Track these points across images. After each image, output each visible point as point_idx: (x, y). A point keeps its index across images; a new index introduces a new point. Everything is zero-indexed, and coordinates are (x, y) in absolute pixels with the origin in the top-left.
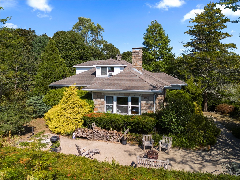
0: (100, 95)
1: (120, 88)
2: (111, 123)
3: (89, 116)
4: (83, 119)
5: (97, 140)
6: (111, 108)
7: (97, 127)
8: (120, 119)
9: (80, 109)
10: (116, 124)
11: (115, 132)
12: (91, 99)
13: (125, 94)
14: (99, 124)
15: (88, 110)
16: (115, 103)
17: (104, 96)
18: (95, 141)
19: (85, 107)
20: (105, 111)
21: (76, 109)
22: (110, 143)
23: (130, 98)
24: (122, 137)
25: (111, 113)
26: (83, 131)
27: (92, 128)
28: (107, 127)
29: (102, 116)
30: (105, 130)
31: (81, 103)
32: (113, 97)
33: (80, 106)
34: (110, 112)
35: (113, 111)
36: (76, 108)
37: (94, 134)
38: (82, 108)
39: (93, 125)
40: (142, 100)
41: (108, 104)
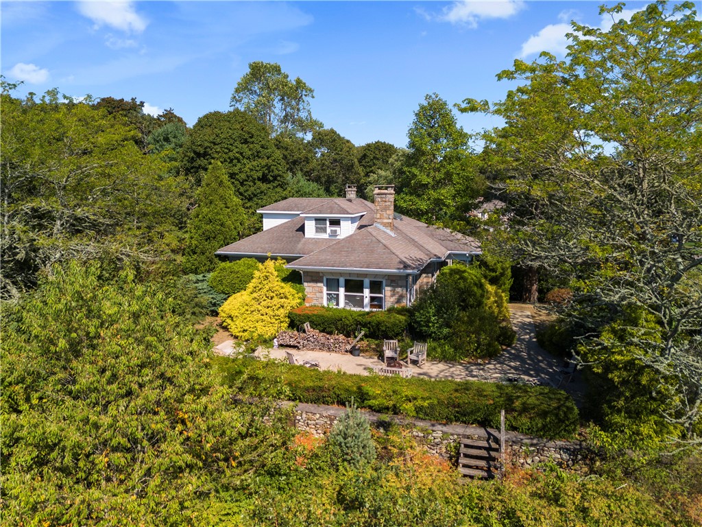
0: (315, 277)
1: (351, 266)
2: (335, 324)
3: (298, 313)
4: (289, 317)
5: (313, 350)
6: (334, 298)
7: (312, 330)
8: (350, 318)
9: (283, 300)
10: (344, 325)
11: (341, 337)
12: (300, 283)
13: (358, 275)
14: (316, 325)
15: (295, 301)
16: (342, 291)
17: (322, 277)
18: (310, 352)
19: (290, 297)
20: (325, 304)
21: (276, 300)
22: (333, 354)
23: (367, 282)
24: (352, 345)
25: (335, 307)
26: (291, 336)
27: (304, 332)
28: (328, 329)
29: (320, 313)
30: (325, 334)
31: (284, 290)
32: (338, 280)
33: (282, 295)
34: (333, 305)
35: (338, 304)
36: (275, 298)
37: (308, 341)
38: (286, 297)
39: (307, 326)
40: (387, 286)
41: (330, 291)
